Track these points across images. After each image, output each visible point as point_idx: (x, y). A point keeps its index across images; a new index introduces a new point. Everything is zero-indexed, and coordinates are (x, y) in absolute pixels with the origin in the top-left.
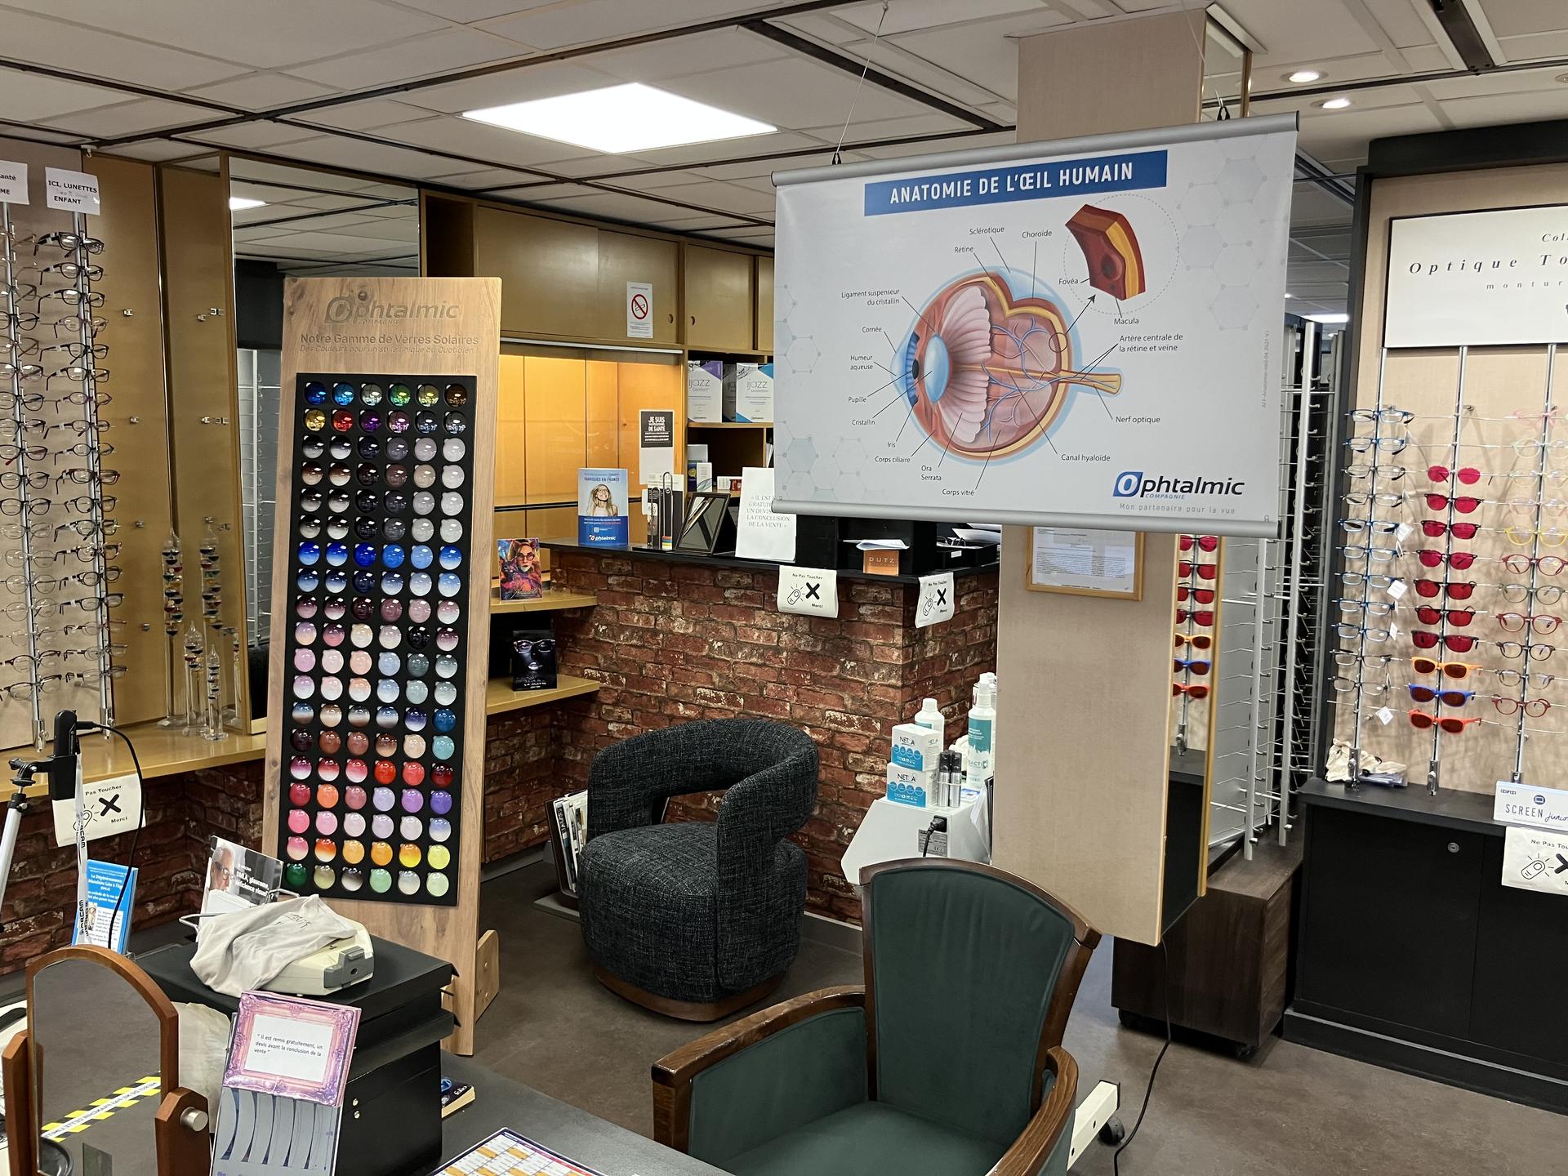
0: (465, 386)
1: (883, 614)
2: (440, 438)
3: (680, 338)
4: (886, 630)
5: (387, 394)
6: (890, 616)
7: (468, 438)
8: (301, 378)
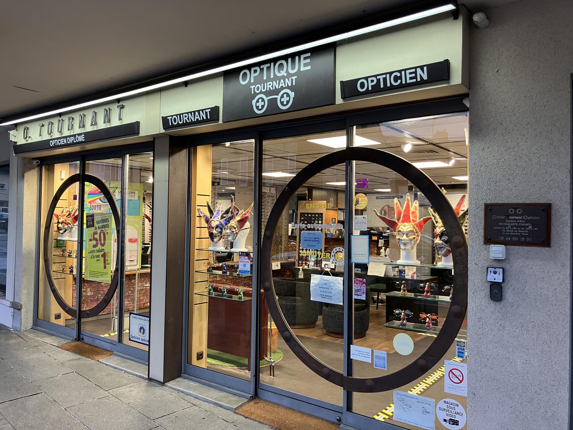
0: (322, 214)
1: (373, 246)
2: (318, 220)
3: (337, 206)
4: (374, 248)
5: (312, 215)
6: (375, 246)
7: (322, 220)
8: (301, 213)
